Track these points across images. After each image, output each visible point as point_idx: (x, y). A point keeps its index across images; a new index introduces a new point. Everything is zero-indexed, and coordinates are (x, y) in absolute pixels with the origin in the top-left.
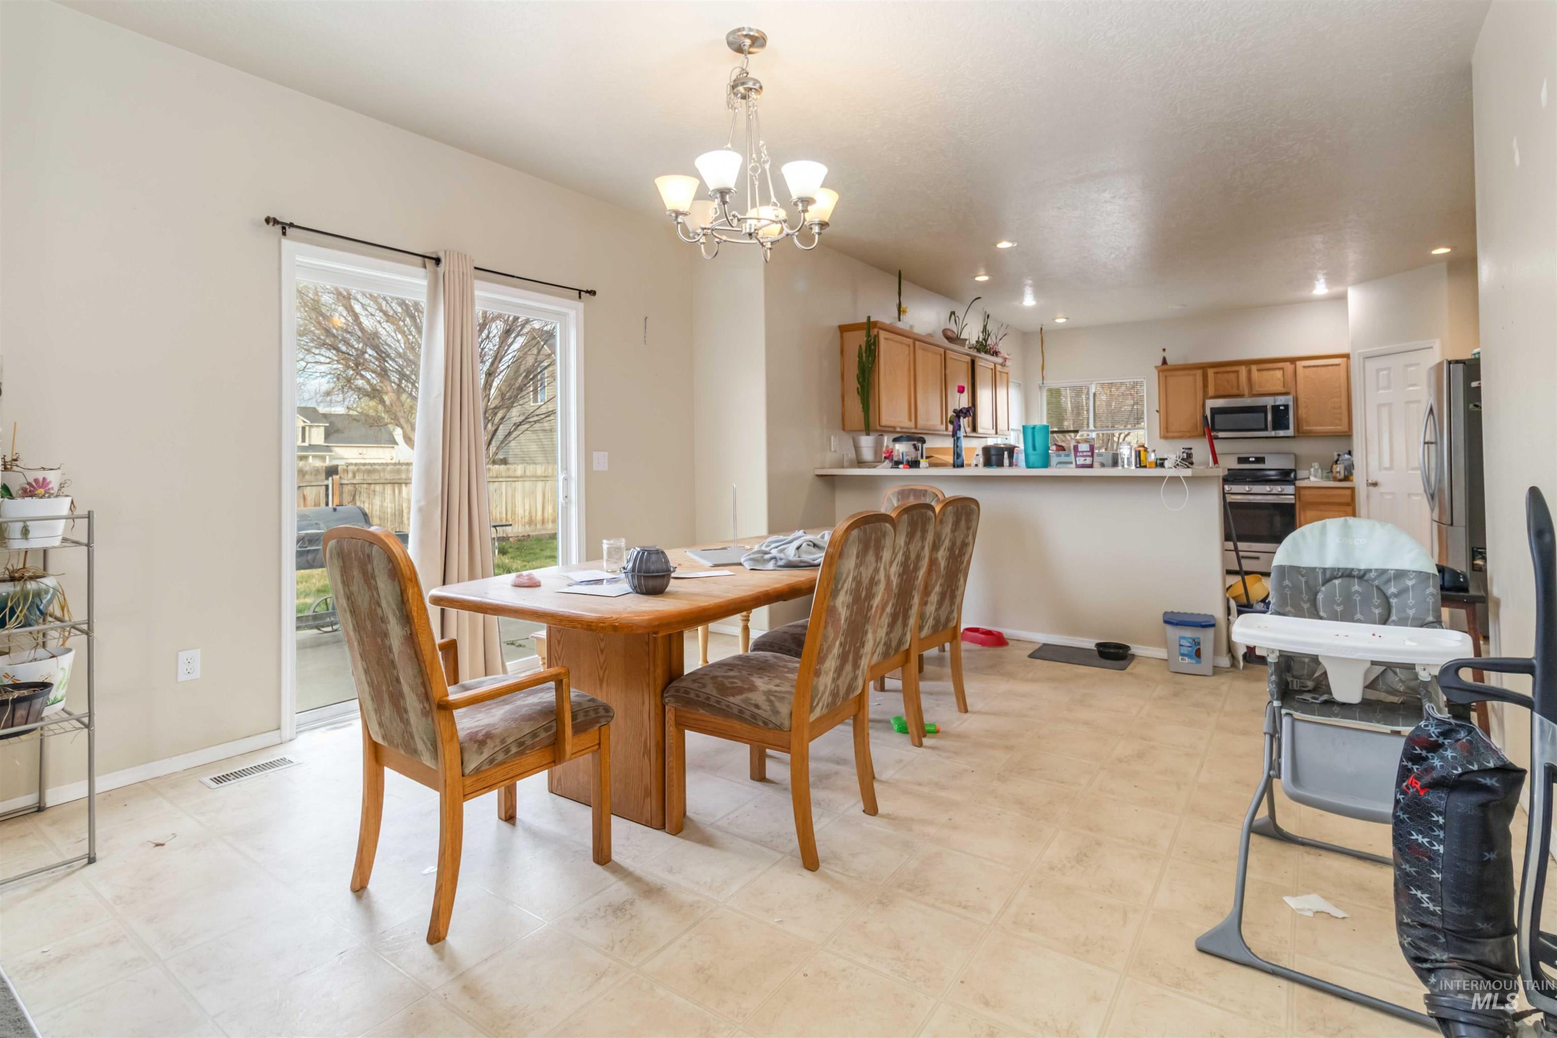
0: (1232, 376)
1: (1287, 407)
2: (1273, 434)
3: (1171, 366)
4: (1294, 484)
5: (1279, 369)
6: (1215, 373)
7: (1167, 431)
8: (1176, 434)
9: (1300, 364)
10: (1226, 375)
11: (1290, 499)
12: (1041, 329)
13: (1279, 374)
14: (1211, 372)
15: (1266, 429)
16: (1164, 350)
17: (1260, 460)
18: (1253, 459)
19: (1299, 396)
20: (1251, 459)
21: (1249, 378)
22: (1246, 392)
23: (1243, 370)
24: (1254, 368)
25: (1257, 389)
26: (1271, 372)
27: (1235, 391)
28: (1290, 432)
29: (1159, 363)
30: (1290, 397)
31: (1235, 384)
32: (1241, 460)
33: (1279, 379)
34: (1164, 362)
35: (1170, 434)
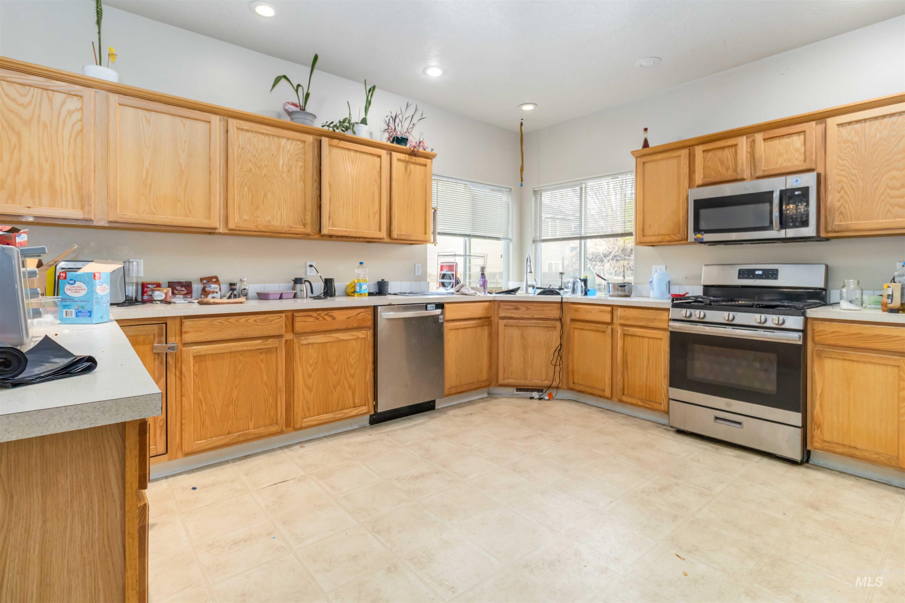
0: (728, 153)
1: (805, 191)
2: (782, 234)
3: (652, 148)
4: (804, 314)
5: (798, 133)
6: (704, 151)
7: (644, 236)
8: (653, 239)
9: (832, 122)
10: (719, 153)
11: (795, 338)
12: (522, 124)
13: (797, 141)
14: (699, 150)
15: (770, 227)
16: (646, 130)
17: (773, 274)
18: (760, 272)
19: (829, 173)
20: (757, 273)
21: (752, 154)
22: (746, 174)
23: (743, 142)
24: (759, 137)
25: (763, 168)
26: (786, 140)
27: (730, 175)
28: (810, 231)
29: (639, 146)
30: (813, 175)
31: (731, 163)
32: (743, 274)
33: (797, 150)
34: (646, 144)
35: (647, 239)
